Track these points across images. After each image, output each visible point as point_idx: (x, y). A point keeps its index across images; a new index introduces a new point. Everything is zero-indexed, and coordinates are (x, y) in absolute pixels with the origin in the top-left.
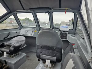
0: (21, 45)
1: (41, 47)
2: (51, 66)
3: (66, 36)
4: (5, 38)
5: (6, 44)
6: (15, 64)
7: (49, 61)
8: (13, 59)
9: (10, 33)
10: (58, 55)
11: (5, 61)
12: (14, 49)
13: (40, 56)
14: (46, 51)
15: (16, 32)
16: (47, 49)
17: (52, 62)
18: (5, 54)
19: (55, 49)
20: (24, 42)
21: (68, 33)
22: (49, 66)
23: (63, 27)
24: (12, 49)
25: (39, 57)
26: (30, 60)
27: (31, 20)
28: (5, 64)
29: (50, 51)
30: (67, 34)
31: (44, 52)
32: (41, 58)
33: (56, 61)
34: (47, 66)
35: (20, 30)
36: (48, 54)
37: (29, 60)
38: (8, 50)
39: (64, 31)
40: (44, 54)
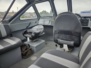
0: (40, 32)
1: (59, 33)
2: (68, 50)
3: (88, 23)
4: (27, 27)
5: (28, 31)
6: (36, 47)
7: (66, 45)
8: (34, 43)
9: (30, 23)
10: (76, 39)
11: (29, 45)
12: (35, 35)
13: (57, 40)
14: (63, 36)
15: (36, 22)
16: (64, 34)
17: (69, 47)
18: (28, 39)
19: (73, 34)
20: (43, 30)
21: (90, 19)
22: (66, 50)
23: (84, 12)
24: (33, 35)
25: (56, 42)
26: (49, 46)
27: (48, 13)
28: (29, 47)
29: (68, 36)
30: (88, 20)
31: (61, 36)
32: (58, 42)
33: (73, 45)
34: (65, 50)
35: (39, 20)
36: (65, 39)
37: (47, 46)
38: (30, 36)
39: (85, 17)
40: (61, 38)
